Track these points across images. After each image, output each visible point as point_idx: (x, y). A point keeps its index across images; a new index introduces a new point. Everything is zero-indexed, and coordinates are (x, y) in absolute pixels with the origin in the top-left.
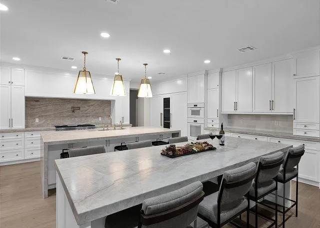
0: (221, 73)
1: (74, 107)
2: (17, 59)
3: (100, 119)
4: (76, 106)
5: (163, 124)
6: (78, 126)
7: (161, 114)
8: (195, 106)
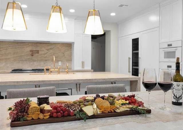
1: (33, 51)
3: (60, 63)
4: (35, 49)
7: (129, 58)
8: (169, 45)
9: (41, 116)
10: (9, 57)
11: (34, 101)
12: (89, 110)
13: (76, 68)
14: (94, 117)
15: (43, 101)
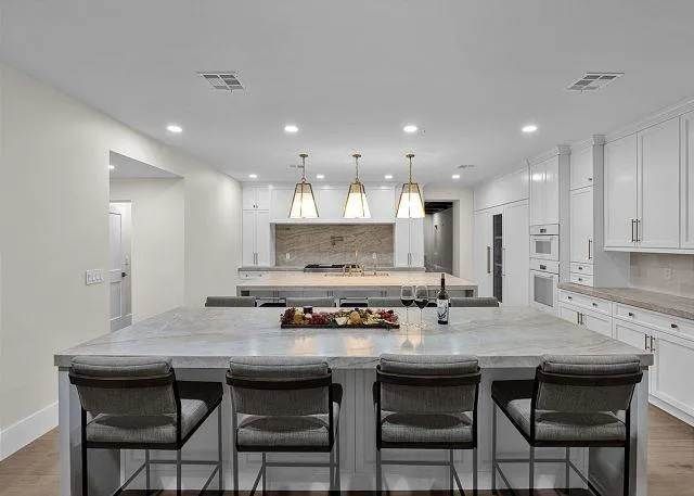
0: (601, 145)
1: (332, 238)
2: (253, 176)
3: (374, 256)
4: (339, 235)
5: (492, 270)
6: (333, 266)
7: (489, 248)
8: (542, 231)
9: (302, 322)
10: (302, 247)
11: (299, 310)
12: (341, 321)
13: (398, 264)
14: (345, 326)
15: (306, 311)
